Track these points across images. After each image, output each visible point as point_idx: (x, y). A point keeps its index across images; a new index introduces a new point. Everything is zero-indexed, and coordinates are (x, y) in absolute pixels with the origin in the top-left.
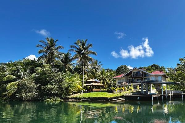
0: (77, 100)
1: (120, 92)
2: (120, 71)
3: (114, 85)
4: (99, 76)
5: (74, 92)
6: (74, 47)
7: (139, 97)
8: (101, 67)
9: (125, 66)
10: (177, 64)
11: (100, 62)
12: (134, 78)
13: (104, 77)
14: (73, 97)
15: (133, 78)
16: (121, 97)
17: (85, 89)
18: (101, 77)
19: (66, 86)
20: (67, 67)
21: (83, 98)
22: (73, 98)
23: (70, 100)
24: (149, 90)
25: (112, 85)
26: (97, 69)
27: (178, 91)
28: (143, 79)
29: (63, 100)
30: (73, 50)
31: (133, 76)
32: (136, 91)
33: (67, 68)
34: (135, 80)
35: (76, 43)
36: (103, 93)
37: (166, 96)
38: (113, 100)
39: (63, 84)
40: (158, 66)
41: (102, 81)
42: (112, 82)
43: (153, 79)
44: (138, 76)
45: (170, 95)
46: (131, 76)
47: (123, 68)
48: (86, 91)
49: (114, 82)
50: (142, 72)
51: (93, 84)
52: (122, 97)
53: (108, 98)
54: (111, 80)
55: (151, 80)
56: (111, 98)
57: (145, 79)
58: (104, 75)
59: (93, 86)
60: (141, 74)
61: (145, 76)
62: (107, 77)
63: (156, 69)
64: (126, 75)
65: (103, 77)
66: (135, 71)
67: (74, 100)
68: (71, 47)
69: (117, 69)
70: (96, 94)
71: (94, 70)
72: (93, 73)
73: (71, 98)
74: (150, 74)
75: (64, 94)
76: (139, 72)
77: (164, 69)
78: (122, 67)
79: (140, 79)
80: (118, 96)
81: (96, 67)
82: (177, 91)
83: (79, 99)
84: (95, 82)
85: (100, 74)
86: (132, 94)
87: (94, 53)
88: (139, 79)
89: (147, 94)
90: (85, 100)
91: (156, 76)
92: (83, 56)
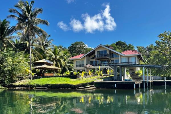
0: (28, 88)
1: (86, 78)
2: (74, 50)
3: (70, 68)
4: (51, 56)
5: (21, 78)
6: (15, 11)
7: (115, 85)
8: (51, 43)
9: (81, 43)
10: (156, 42)
11: (49, 36)
12: (99, 59)
13: (58, 57)
14: (21, 84)
15: (97, 59)
16: (89, 84)
17: (35, 73)
18: (54, 56)
19: (10, 68)
20: (5, 41)
21: (37, 85)
22: (21, 86)
23: (17, 88)
24: (123, 76)
25: (67, 68)
26: (46, 45)
27: (158, 77)
28: (110, 61)
29: (7, 88)
30: (13, 16)
31: (96, 56)
32: (106, 76)
33: (5, 43)
34: (99, 62)
35: (17, 6)
36: (64, 78)
37: (147, 83)
38: (81, 88)
39: (5, 67)
40: (125, 44)
41: (55, 62)
42: (67, 64)
43: (124, 61)
44: (103, 57)
45: (150, 81)
46: (95, 56)
47: (78, 46)
48: (36, 76)
49: (69, 65)
50: (110, 51)
51: (44, 66)
52: (92, 83)
53: (73, 85)
54: (66, 61)
55: (121, 63)
56: (78, 86)
57: (112, 61)
58: (58, 54)
59: (45, 69)
60: (108, 53)
61: (113, 57)
62: (61, 57)
63: (122, 48)
64: (87, 56)
65: (56, 57)
66: (100, 50)
67: (23, 88)
68: (11, 11)
69: (70, 47)
70: (54, 80)
71: (42, 47)
72: (41, 51)
73: (19, 86)
74: (120, 54)
75: (7, 80)
76: (105, 51)
77: (132, 48)
78: (77, 44)
79: (106, 61)
80: (87, 82)
81: (45, 43)
82: (156, 77)
83: (31, 86)
84: (48, 64)
85: (52, 53)
86: (102, 80)
87: (45, 22)
88: (104, 61)
89: (121, 80)
90: (39, 88)
91: (129, 57)
92: (29, 26)
